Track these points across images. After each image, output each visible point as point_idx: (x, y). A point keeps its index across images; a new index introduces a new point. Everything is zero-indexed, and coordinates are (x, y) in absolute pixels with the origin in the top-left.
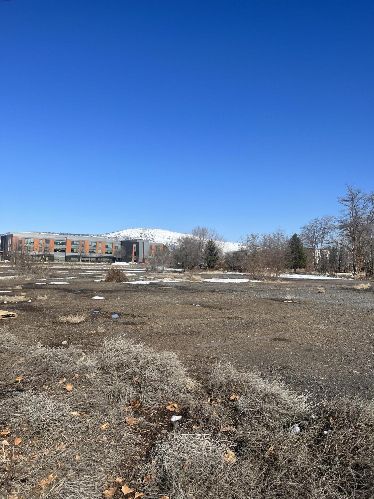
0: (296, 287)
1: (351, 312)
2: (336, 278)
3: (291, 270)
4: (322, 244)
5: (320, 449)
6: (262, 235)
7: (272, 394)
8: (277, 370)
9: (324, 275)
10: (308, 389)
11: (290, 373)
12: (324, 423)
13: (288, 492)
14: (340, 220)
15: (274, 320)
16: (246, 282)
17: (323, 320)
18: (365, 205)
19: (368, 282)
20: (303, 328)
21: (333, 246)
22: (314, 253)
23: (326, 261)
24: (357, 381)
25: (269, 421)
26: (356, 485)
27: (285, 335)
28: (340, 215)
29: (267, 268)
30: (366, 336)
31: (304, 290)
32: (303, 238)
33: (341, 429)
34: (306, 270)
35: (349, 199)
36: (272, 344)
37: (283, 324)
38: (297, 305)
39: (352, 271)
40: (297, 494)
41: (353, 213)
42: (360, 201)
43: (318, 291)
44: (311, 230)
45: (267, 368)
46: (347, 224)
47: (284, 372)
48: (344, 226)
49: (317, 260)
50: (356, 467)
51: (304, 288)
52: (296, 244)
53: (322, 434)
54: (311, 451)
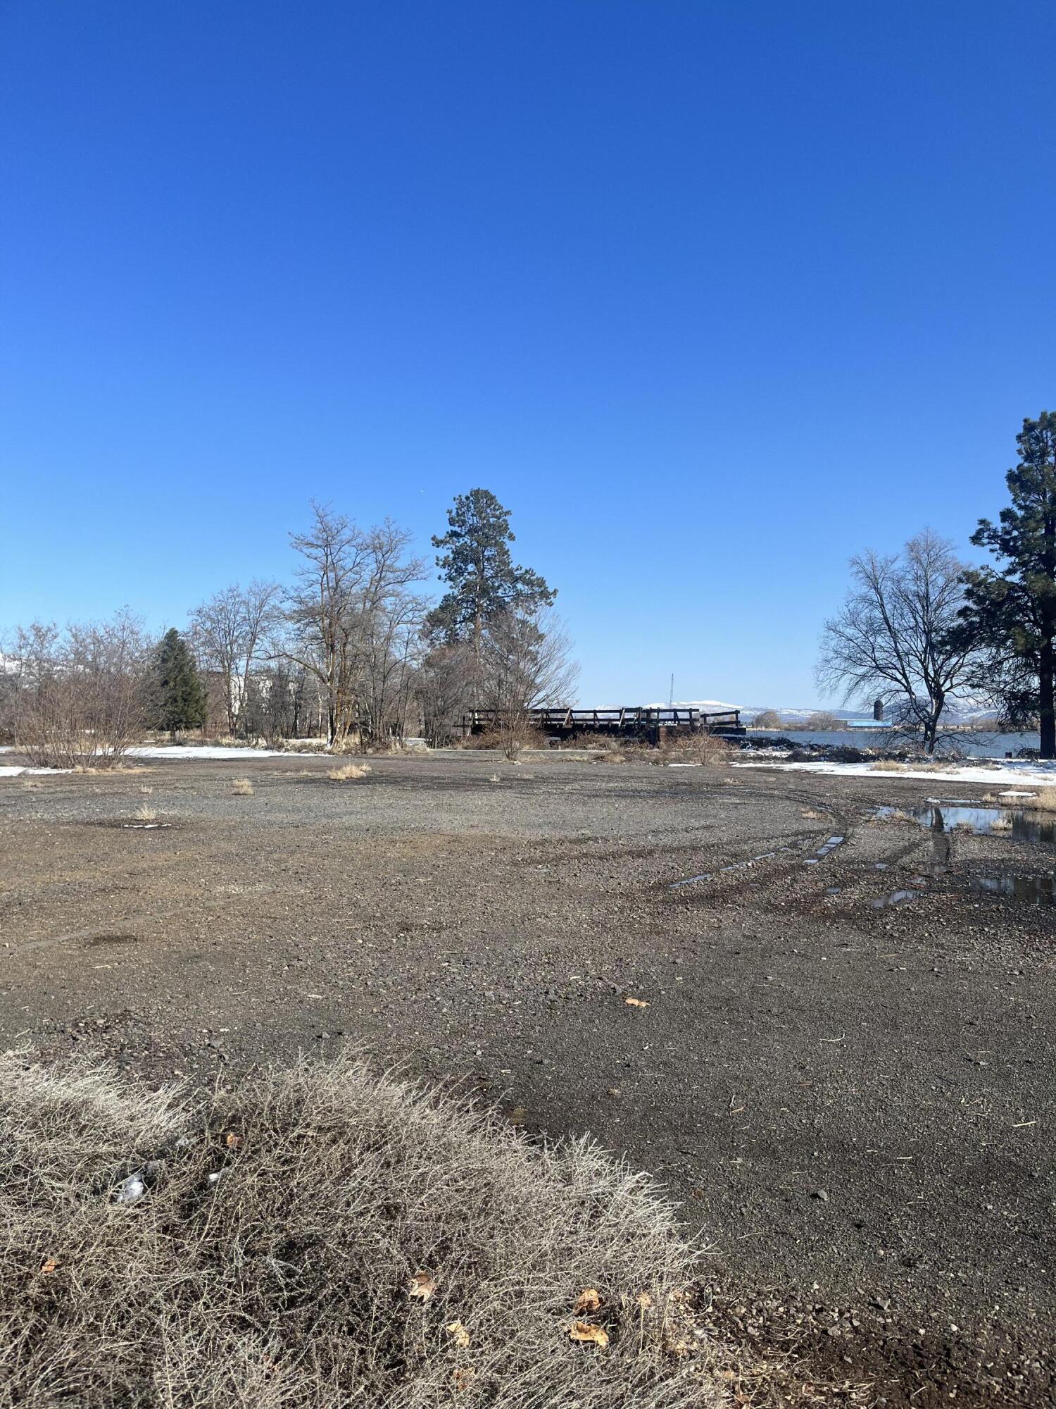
0: (172, 782)
1: (317, 841)
2: (287, 754)
3: (160, 736)
4: (248, 660)
5: (196, 1226)
6: (71, 630)
7: (67, 1105)
8: (94, 1030)
9: (254, 747)
10: (182, 1068)
11: (135, 1033)
12: (210, 1154)
13: (96, 1377)
14: (295, 596)
15: (96, 885)
16: (11, 777)
17: (243, 871)
18: (358, 560)
19: (364, 760)
20: (184, 898)
21: (281, 665)
22: (228, 686)
23: (259, 707)
24: (317, 1019)
25: (53, 1188)
26: (286, 1297)
27: (128, 926)
28: (297, 582)
29: (88, 731)
30: (348, 898)
31: (198, 790)
32: (196, 643)
33: (252, 1158)
34: (205, 735)
35: (319, 543)
36: (85, 955)
37: (125, 894)
38: (170, 834)
39: (326, 733)
40: (122, 1372)
41: (330, 579)
42: (346, 548)
43: (235, 790)
44: (219, 621)
45: (63, 1031)
46: (314, 609)
47: (116, 1032)
48: (307, 614)
49: (237, 704)
50: (289, 1250)
51: (196, 785)
52: (175, 658)
53: (203, 1186)
54: (170, 1240)
